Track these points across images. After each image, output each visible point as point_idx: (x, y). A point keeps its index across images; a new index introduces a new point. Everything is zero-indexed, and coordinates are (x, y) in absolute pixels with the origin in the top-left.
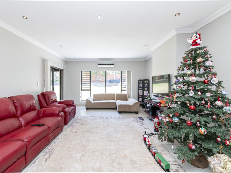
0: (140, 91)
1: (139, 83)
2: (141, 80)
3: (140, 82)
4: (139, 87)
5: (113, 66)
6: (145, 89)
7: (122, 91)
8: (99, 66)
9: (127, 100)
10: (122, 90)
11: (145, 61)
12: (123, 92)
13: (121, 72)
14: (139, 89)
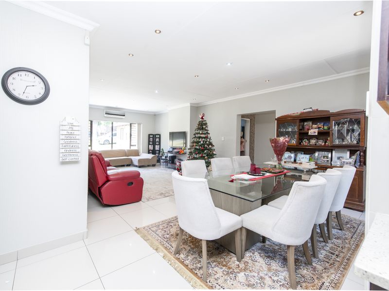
0: (150, 146)
1: (149, 138)
2: (151, 135)
3: (150, 136)
4: (149, 141)
5: (124, 117)
6: (157, 143)
7: (131, 147)
8: (106, 115)
9: (139, 155)
10: (131, 145)
11: (155, 115)
12: (133, 148)
13: (131, 124)
14: (149, 144)
